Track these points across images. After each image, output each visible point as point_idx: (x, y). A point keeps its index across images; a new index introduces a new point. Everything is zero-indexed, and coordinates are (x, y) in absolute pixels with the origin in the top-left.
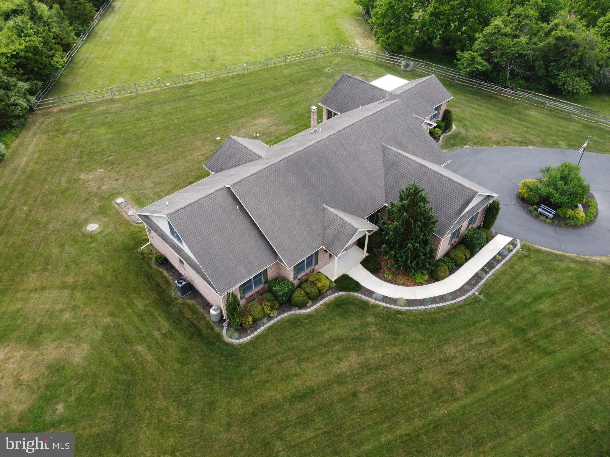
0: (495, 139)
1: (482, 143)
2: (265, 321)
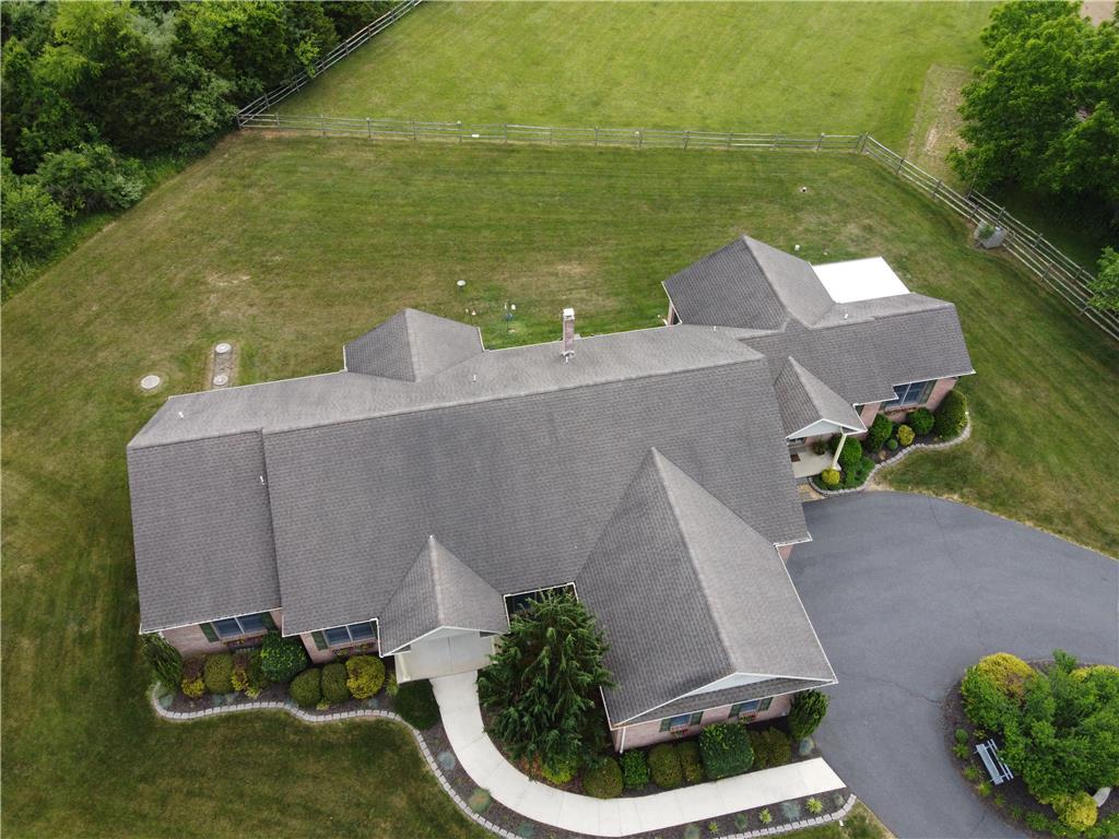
0: (1046, 505)
1: (1003, 504)
2: (230, 698)
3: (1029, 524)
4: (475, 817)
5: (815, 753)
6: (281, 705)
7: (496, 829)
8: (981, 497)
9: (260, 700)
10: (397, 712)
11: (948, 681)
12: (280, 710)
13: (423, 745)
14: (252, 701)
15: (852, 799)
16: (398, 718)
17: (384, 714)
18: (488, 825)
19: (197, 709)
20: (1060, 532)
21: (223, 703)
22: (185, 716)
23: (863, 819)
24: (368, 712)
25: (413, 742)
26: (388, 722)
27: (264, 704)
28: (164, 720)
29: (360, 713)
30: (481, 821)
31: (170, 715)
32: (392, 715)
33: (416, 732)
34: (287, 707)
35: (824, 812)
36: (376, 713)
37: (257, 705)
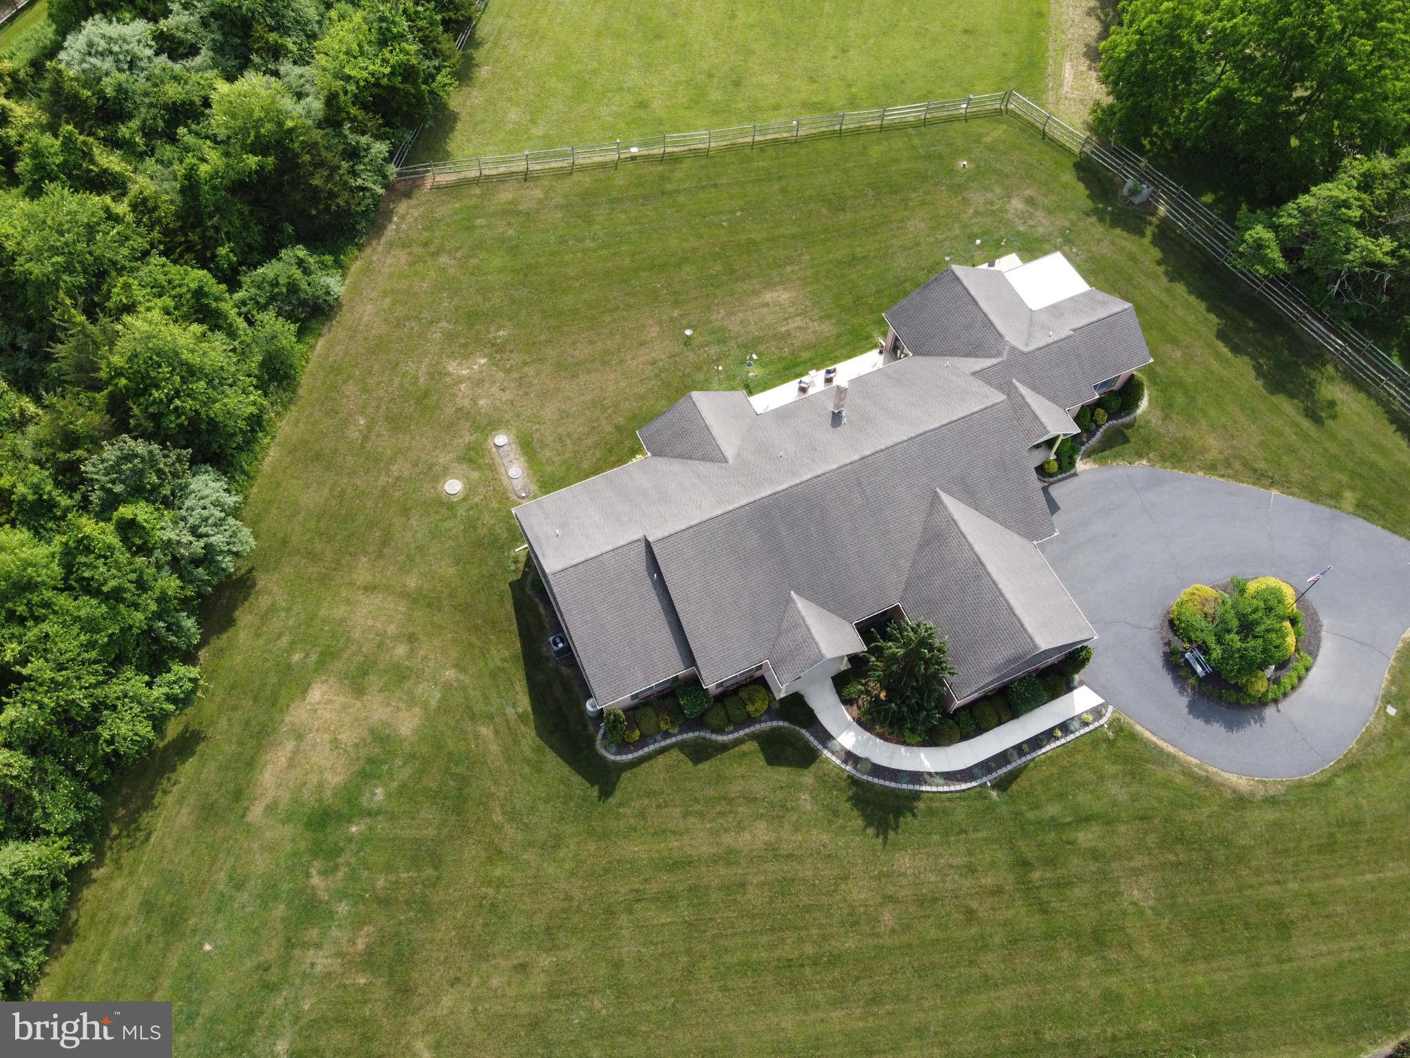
1: (1180, 461)
2: (659, 738)
3: (1201, 474)
4: (865, 777)
5: (1081, 683)
6: (697, 734)
7: (881, 782)
8: (1163, 458)
9: (680, 733)
10: (784, 720)
11: (1160, 612)
12: (697, 737)
13: (812, 739)
14: (675, 735)
15: (1111, 709)
16: (786, 724)
17: (775, 723)
18: (876, 781)
19: (637, 750)
20: (1223, 476)
21: (655, 741)
22: (630, 756)
23: (1119, 720)
24: (763, 725)
25: (802, 738)
26: (780, 728)
27: (685, 736)
28: (615, 763)
29: (758, 727)
30: (870, 779)
31: (618, 758)
32: (781, 723)
33: (803, 731)
34: (702, 734)
35: (1094, 720)
36: (769, 724)
37: (680, 738)
